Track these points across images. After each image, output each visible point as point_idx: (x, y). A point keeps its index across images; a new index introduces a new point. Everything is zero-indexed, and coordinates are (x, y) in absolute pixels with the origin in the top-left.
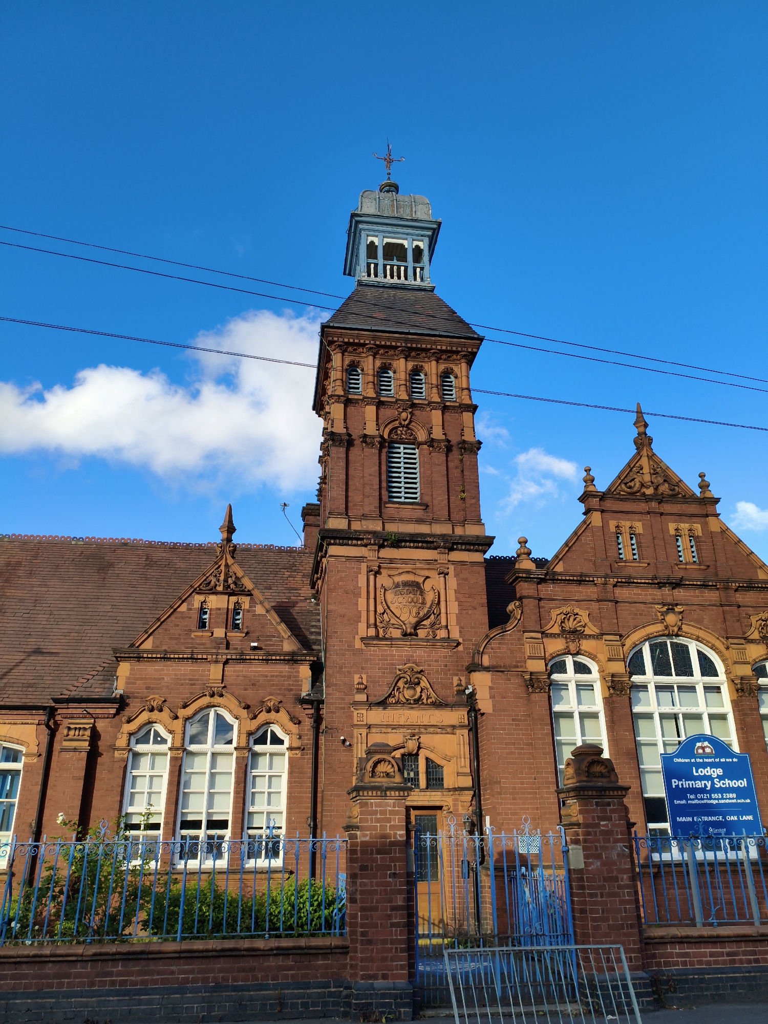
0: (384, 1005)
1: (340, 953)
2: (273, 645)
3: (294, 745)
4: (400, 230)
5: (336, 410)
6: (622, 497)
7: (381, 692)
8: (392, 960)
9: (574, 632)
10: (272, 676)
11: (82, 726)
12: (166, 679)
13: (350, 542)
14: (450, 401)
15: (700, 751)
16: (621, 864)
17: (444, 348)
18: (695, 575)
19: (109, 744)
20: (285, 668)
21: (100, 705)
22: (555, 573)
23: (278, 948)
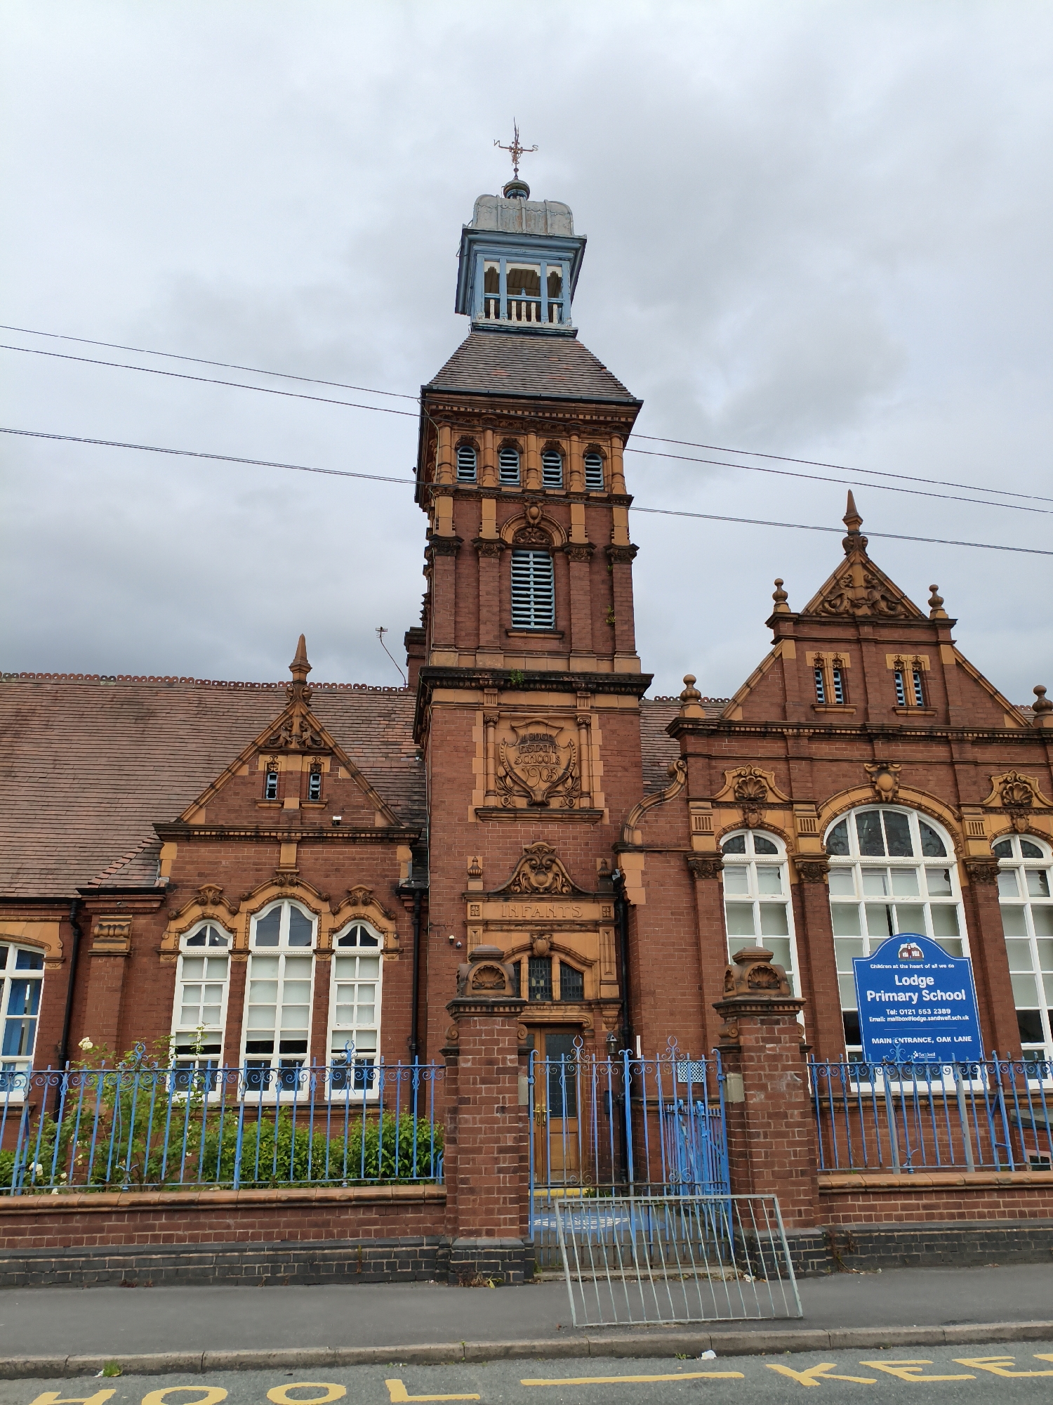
0: (488, 1266)
1: (435, 1204)
2: (363, 819)
3: (391, 946)
4: (530, 251)
5: (444, 505)
6: (823, 620)
7: (501, 879)
8: (500, 1212)
9: (753, 800)
10: (362, 859)
11: (117, 923)
12: (224, 863)
13: (461, 684)
14: (596, 491)
15: (906, 955)
16: (791, 1097)
17: (588, 417)
18: (918, 723)
19: (153, 945)
20: (378, 849)
21: (140, 897)
22: (731, 723)
23: (358, 1199)
